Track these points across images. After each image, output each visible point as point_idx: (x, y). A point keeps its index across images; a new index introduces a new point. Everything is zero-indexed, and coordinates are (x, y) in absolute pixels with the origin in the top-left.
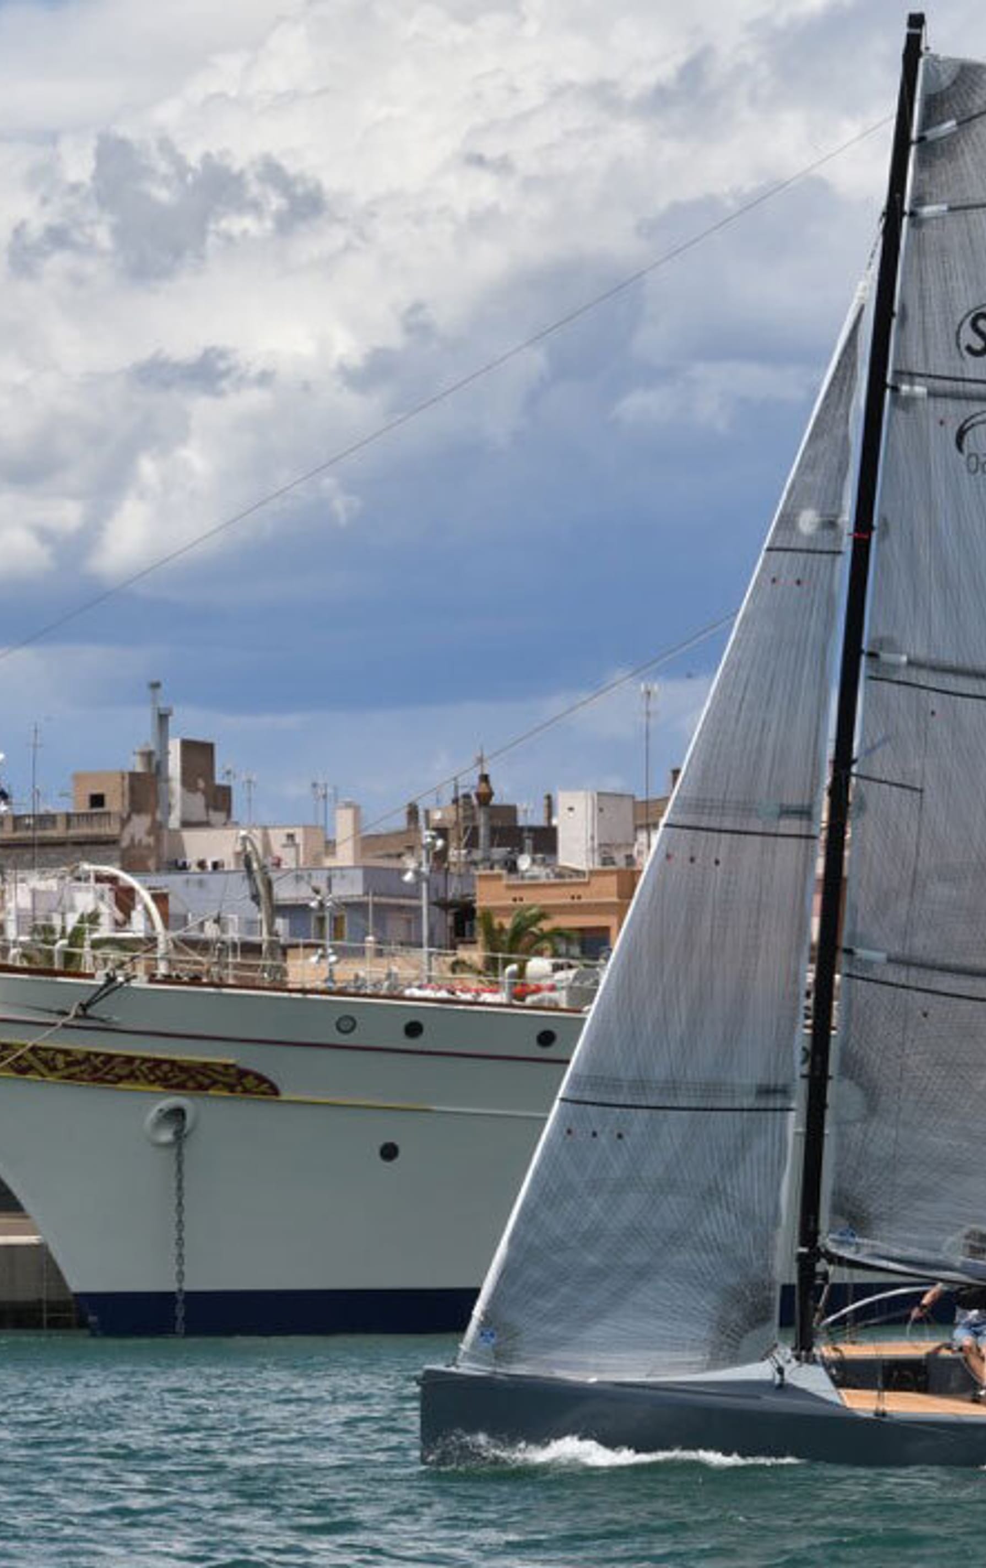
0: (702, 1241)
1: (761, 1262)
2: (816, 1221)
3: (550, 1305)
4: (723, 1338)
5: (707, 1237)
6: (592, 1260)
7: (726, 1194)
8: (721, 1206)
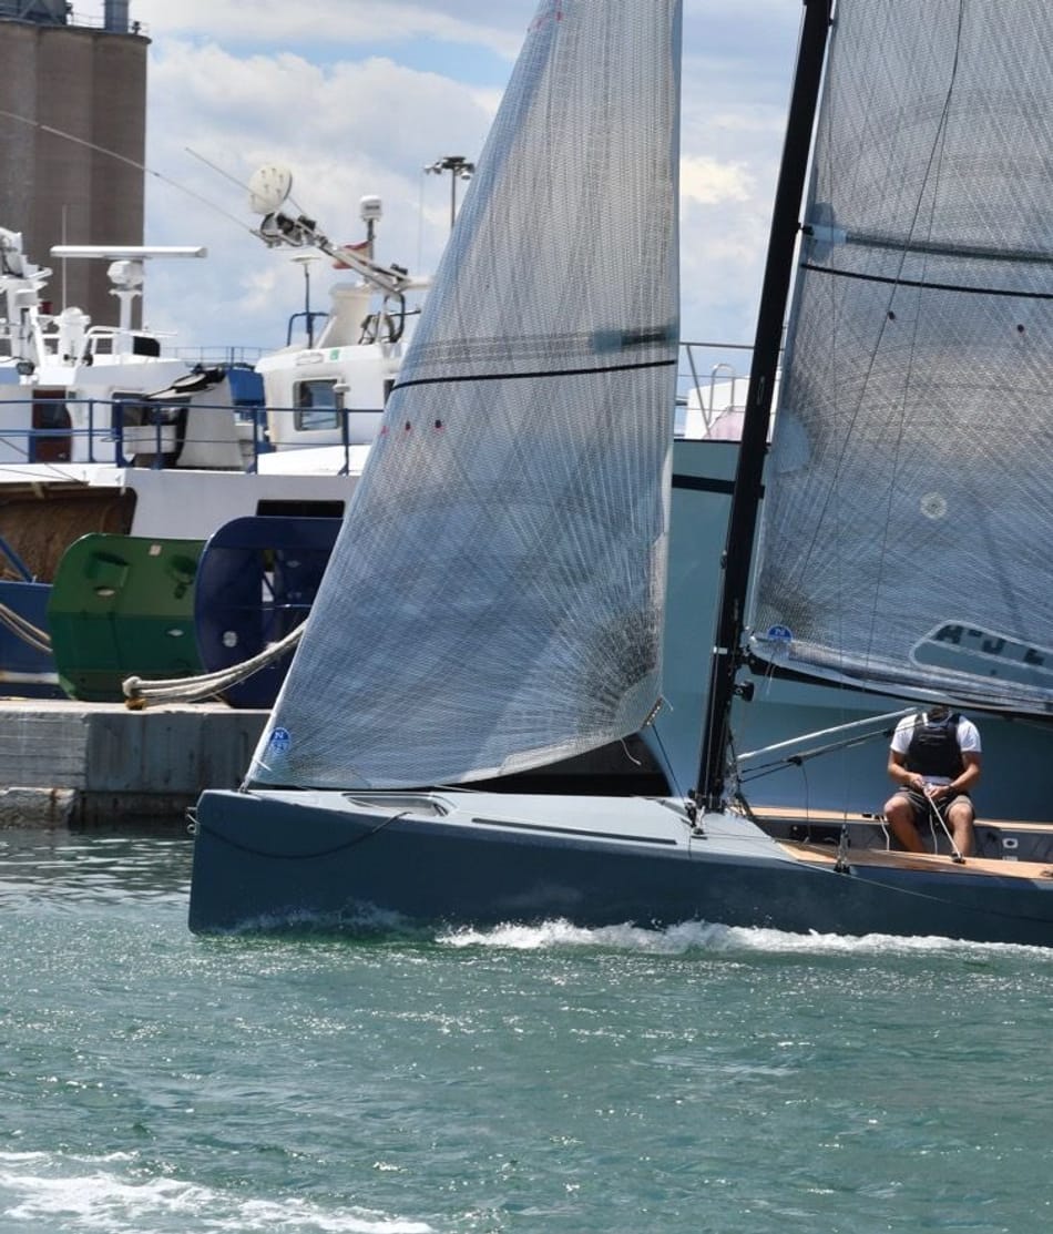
0: (562, 571)
1: (642, 587)
2: (742, 608)
3: (356, 684)
4: (596, 704)
5: (568, 563)
6: (411, 609)
7: (590, 497)
8: (584, 515)
